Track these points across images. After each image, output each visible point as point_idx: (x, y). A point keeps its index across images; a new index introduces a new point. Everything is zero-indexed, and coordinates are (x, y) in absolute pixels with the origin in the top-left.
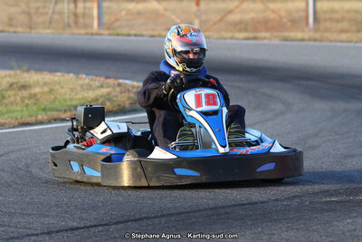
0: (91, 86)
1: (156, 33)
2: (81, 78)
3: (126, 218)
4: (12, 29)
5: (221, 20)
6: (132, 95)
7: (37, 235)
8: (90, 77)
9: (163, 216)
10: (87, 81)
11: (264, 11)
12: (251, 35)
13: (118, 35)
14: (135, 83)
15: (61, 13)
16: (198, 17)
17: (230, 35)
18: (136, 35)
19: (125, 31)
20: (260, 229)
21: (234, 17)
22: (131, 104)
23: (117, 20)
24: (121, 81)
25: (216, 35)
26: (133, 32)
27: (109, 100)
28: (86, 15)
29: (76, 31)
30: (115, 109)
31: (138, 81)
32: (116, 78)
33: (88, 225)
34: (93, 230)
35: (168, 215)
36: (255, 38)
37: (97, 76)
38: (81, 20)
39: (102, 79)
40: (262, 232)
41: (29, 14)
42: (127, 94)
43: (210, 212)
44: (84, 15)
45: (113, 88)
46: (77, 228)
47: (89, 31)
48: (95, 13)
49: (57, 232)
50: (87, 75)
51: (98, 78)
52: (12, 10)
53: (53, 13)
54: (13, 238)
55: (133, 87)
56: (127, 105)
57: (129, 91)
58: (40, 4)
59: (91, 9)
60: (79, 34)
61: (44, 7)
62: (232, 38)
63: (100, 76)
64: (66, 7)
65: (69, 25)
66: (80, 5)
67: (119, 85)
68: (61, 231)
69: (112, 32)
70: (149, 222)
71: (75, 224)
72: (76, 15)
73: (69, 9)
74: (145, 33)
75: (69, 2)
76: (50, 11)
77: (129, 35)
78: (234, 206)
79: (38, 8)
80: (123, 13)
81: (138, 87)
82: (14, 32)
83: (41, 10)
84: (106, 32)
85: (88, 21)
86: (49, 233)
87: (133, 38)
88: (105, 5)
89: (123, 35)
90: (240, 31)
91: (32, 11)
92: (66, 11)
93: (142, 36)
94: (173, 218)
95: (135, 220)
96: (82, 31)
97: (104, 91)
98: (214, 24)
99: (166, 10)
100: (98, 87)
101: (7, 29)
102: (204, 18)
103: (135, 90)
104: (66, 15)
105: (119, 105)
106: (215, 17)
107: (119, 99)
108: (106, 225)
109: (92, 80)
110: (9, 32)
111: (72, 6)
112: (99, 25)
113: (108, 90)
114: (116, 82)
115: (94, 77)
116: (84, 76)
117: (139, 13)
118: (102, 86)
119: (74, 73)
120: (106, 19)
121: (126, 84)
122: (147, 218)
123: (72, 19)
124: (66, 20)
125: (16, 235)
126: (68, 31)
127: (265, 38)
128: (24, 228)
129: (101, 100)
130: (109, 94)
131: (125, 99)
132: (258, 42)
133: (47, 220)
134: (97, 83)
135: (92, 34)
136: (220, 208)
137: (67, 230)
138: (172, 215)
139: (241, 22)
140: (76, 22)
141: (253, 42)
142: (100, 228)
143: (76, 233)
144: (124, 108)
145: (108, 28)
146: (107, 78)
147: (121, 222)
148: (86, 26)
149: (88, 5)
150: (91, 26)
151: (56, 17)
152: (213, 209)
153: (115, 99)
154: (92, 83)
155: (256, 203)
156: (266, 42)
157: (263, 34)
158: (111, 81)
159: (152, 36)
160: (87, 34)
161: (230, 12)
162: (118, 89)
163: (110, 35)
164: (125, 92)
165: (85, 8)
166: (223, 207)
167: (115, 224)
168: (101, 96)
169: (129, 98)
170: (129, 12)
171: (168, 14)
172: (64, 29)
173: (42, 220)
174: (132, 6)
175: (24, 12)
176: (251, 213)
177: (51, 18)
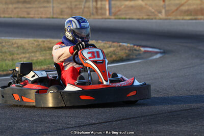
0: (104, 47)
1: (141, 17)
2: (99, 43)
3: (122, 118)
4: (61, 17)
5: (177, 10)
6: (127, 51)
7: (73, 127)
8: (104, 42)
9: (142, 116)
10: (102, 44)
11: (201, 4)
12: (193, 17)
13: (120, 19)
14: (129, 45)
15: (89, 8)
16: (164, 8)
17: (181, 17)
18: (129, 19)
19: (123, 17)
20: (196, 123)
21: (184, 8)
22: (126, 56)
23: (119, 11)
24: (121, 44)
25: (174, 18)
26: (128, 17)
27: (114, 54)
28: (102, 8)
29: (97, 17)
30: (118, 59)
31: (130, 44)
32: (118, 42)
33: (100, 122)
34: (103, 124)
35: (145, 116)
36: (196, 19)
37: (107, 41)
38: (100, 11)
39: (111, 43)
40: (197, 124)
41: (71, 8)
42: (124, 51)
43: (168, 114)
44: (101, 8)
45: (117, 47)
46: (95, 124)
47: (104, 17)
48: (107, 7)
49: (84, 126)
50: (102, 41)
51: (108, 43)
52: (62, 6)
53: (84, 8)
54: (59, 129)
55: (128, 47)
56: (124, 57)
57: (125, 49)
58: (77, 3)
59: (105, 5)
60: (99, 19)
61: (80, 4)
62: (183, 19)
63: (110, 41)
64: (91, 4)
65: (93, 14)
66: (99, 3)
67: (120, 46)
68: (86, 125)
69: (116, 17)
70: (135, 120)
71: (94, 121)
72: (97, 8)
73: (93, 5)
74: (135, 17)
75: (93, 1)
76: (83, 7)
77: (126, 19)
78: (182, 110)
79: (76, 5)
80: (123, 7)
81: (130, 47)
82: (63, 18)
83: (78, 6)
84: (113, 17)
85: (103, 12)
86: (79, 127)
87: (128, 20)
88: (113, 2)
89: (122, 19)
90: (188, 15)
91: (73, 7)
92: (91, 6)
93: (132, 19)
94: (148, 118)
95: (127, 119)
96: (100, 17)
97: (112, 49)
98: (173, 12)
99: (146, 4)
100: (108, 47)
101: (59, 17)
102: (167, 8)
103: (129, 49)
104: (91, 9)
105: (120, 57)
106: (174, 8)
107: (120, 53)
108: (111, 122)
109: (105, 43)
110: (60, 18)
111: (94, 4)
112: (110, 13)
113: (114, 49)
114: (118, 44)
115: (106, 42)
116: (101, 41)
117: (132, 7)
118: (110, 47)
119: (96, 40)
120: (113, 10)
121: (123, 45)
122: (133, 118)
123: (95, 10)
124: (91, 11)
125: (61, 128)
126: (92, 17)
127: (201, 19)
128: (66, 124)
129: (110, 54)
130: (114, 51)
131: (123, 53)
132: (197, 21)
133: (78, 120)
134: (108, 45)
135: (105, 19)
136: (174, 112)
137: (89, 125)
138: (147, 116)
139: (188, 11)
140: (97, 12)
141: (194, 21)
142: (107, 124)
143: (94, 126)
144: (123, 58)
145: (115, 15)
146: (113, 42)
147: (119, 120)
148: (102, 14)
149: (103, 3)
150: (105, 14)
151: (86, 10)
152: (171, 112)
153: (117, 53)
154: (105, 45)
155: (194, 109)
156: (202, 21)
157: (200, 17)
158: (115, 44)
159: (138, 19)
160: (102, 19)
161: (182, 5)
162: (119, 48)
163: (115, 19)
164: (123, 50)
165: (101, 5)
166: (176, 111)
167: (115, 121)
168: (110, 52)
169: (125, 53)
170: (126, 6)
171: (147, 7)
172: (90, 16)
173: (75, 119)
174: (127, 3)
175: (68, 7)
176: (191, 114)
177: (83, 11)
